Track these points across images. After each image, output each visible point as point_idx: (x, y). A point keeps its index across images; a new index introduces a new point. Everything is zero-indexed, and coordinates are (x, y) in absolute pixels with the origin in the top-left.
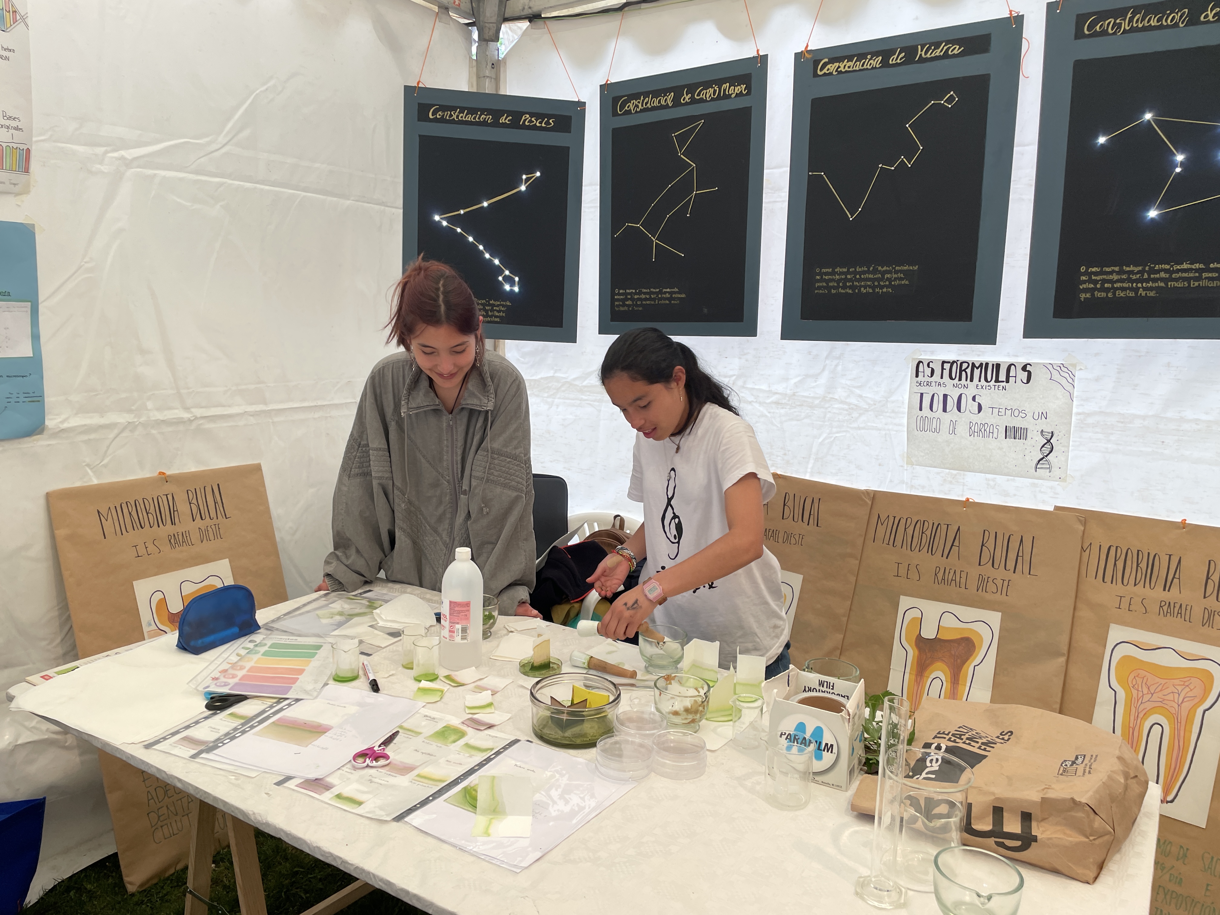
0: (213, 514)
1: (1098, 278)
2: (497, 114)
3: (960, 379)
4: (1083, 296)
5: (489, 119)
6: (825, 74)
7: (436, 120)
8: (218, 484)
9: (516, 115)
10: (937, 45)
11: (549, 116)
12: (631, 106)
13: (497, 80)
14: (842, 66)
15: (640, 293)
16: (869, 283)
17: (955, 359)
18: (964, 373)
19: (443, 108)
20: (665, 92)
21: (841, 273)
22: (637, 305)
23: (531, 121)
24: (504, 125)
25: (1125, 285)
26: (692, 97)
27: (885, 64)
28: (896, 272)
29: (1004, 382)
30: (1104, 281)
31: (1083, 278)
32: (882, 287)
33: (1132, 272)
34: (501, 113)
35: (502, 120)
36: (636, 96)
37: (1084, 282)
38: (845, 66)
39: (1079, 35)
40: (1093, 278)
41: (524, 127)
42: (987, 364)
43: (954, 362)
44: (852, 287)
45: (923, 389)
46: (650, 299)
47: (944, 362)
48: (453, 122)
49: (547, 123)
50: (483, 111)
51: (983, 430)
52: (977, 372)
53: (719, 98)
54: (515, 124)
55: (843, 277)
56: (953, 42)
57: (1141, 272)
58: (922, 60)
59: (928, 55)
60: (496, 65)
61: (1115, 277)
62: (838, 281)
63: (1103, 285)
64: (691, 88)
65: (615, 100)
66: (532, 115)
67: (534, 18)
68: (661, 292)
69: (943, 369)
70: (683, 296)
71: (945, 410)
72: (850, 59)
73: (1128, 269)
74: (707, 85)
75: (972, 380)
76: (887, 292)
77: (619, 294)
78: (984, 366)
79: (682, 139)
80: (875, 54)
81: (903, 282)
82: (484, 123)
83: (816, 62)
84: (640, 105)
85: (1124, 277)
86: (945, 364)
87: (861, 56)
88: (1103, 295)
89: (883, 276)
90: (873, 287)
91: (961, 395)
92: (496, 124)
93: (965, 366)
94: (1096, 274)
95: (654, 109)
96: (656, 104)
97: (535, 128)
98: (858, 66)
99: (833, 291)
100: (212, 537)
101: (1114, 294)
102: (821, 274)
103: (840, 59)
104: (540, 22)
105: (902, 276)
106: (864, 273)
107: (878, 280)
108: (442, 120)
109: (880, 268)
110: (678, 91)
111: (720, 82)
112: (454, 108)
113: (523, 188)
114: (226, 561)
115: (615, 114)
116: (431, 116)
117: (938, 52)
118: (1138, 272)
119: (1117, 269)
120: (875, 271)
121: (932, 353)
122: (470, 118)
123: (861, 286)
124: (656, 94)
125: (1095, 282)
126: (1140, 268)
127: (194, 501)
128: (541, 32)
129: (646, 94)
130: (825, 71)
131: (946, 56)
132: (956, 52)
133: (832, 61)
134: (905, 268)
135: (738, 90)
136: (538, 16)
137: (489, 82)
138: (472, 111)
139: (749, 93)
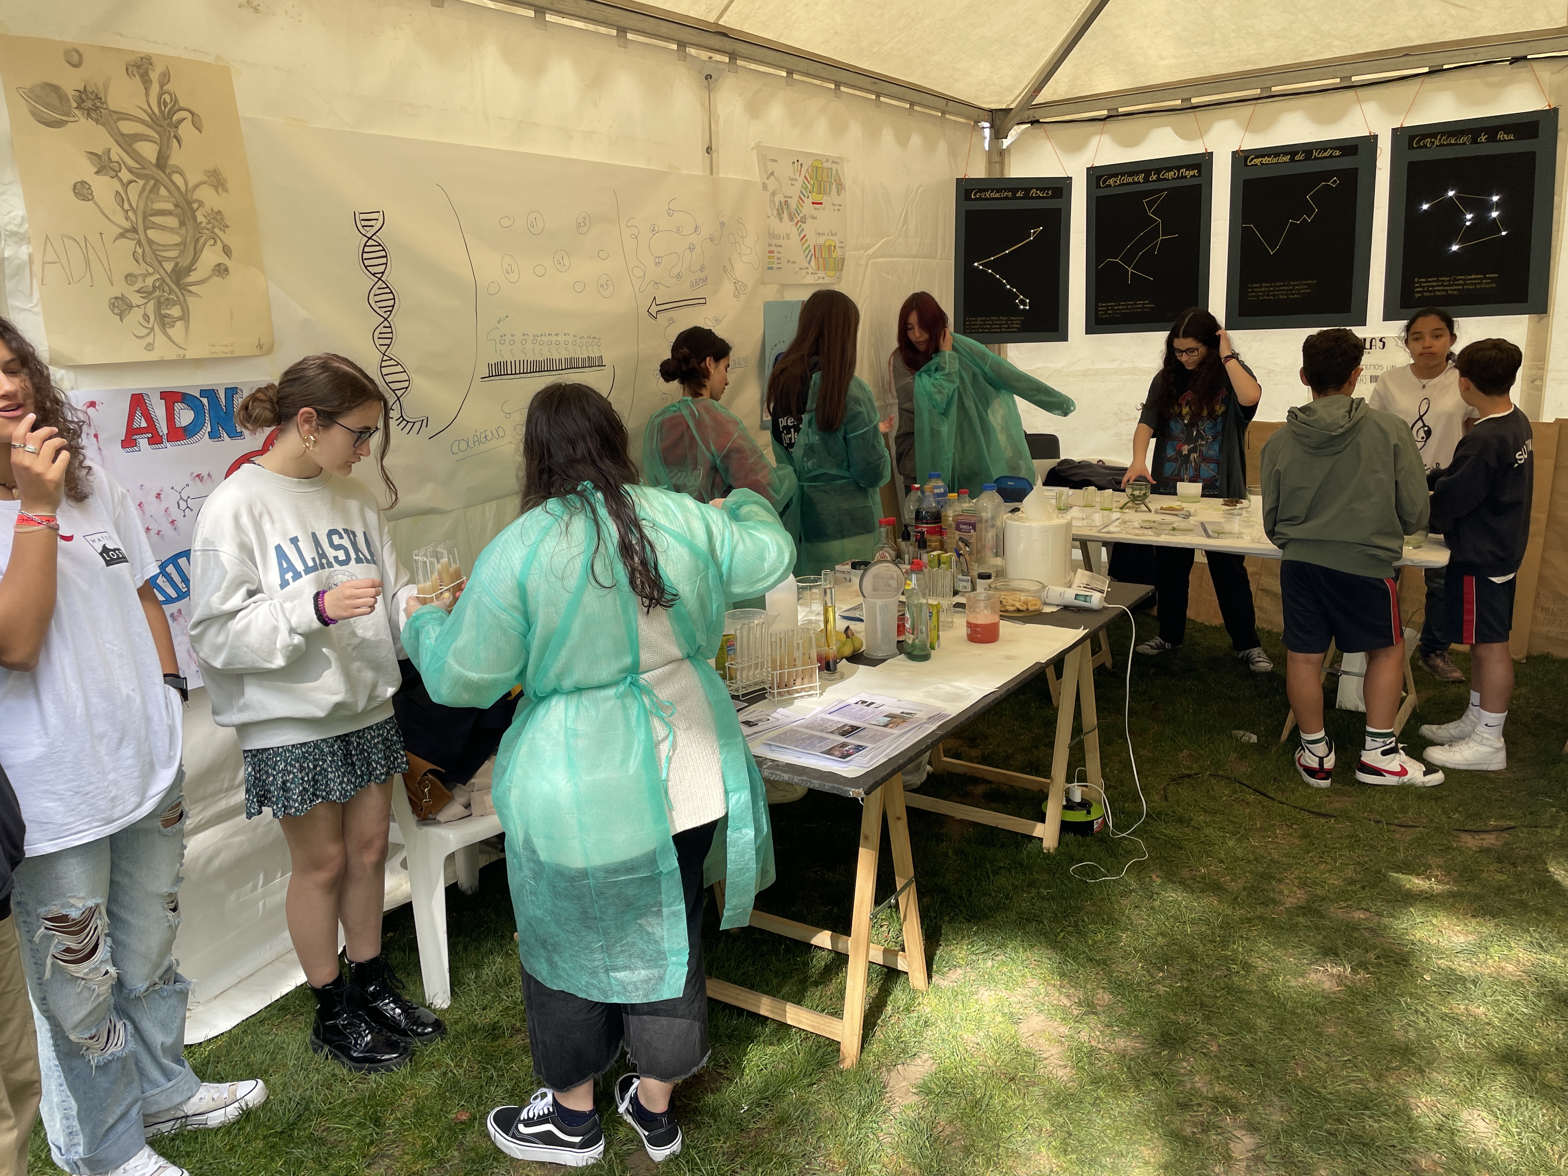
1: (1425, 285)
2: (1014, 191)
4: (1417, 295)
5: (1011, 194)
6: (1252, 165)
7: (976, 199)
9: (1027, 190)
10: (1327, 149)
11: (1049, 189)
12: (1111, 181)
13: (1002, 164)
14: (1264, 160)
15: (1119, 305)
16: (1285, 292)
19: (981, 191)
20: (1137, 173)
21: (1266, 287)
22: (1116, 313)
23: (1037, 193)
24: (1020, 198)
25: (1440, 288)
26: (1158, 177)
27: (1292, 160)
28: (1303, 285)
30: (1429, 286)
31: (1417, 285)
32: (1293, 294)
33: (1444, 281)
34: (1017, 190)
35: (1018, 195)
36: (1115, 175)
37: (1417, 287)
38: (1266, 160)
39: (1411, 147)
40: (1422, 285)
41: (1032, 198)
44: (1274, 295)
46: (1127, 309)
48: (987, 199)
49: (1047, 193)
50: (1007, 190)
53: (1178, 178)
54: (1026, 197)
55: (1267, 289)
56: (1335, 149)
57: (1449, 281)
58: (1316, 158)
59: (1320, 156)
60: (1002, 153)
61: (1434, 284)
62: (1264, 292)
63: (1428, 288)
64: (1158, 171)
65: (1099, 178)
66: (1037, 189)
67: (1035, 122)
68: (1135, 304)
70: (1153, 305)
72: (1269, 156)
73: (1442, 279)
74: (1169, 169)
76: (1298, 297)
77: (1102, 306)
79: (1150, 204)
80: (1285, 154)
81: (1307, 291)
82: (1007, 198)
83: (1246, 158)
84: (1119, 181)
85: (1440, 283)
87: (1277, 155)
88: (1428, 294)
89: (1294, 287)
90: (1288, 295)
92: (1014, 197)
94: (1424, 282)
95: (1129, 183)
96: (1131, 180)
97: (1039, 197)
98: (1275, 160)
99: (1260, 298)
101: (1434, 293)
102: (1251, 288)
103: (1263, 156)
104: (1037, 125)
105: (1306, 287)
106: (1280, 286)
107: (1290, 290)
109: (1292, 283)
110: (1148, 173)
112: (987, 190)
113: (1032, 239)
115: (1098, 186)
116: (972, 197)
117: (1326, 154)
118: (1447, 281)
119: (1435, 279)
120: (1289, 285)
122: (997, 195)
123: (1280, 294)
124: (1130, 174)
125: (1423, 287)
126: (1448, 279)
128: (1038, 131)
129: (1123, 175)
130: (1252, 162)
131: (1331, 156)
132: (1336, 154)
133: (1256, 157)
134: (1308, 282)
135: (1192, 173)
136: (1038, 122)
137: (997, 166)
138: (999, 191)
139: (1200, 175)
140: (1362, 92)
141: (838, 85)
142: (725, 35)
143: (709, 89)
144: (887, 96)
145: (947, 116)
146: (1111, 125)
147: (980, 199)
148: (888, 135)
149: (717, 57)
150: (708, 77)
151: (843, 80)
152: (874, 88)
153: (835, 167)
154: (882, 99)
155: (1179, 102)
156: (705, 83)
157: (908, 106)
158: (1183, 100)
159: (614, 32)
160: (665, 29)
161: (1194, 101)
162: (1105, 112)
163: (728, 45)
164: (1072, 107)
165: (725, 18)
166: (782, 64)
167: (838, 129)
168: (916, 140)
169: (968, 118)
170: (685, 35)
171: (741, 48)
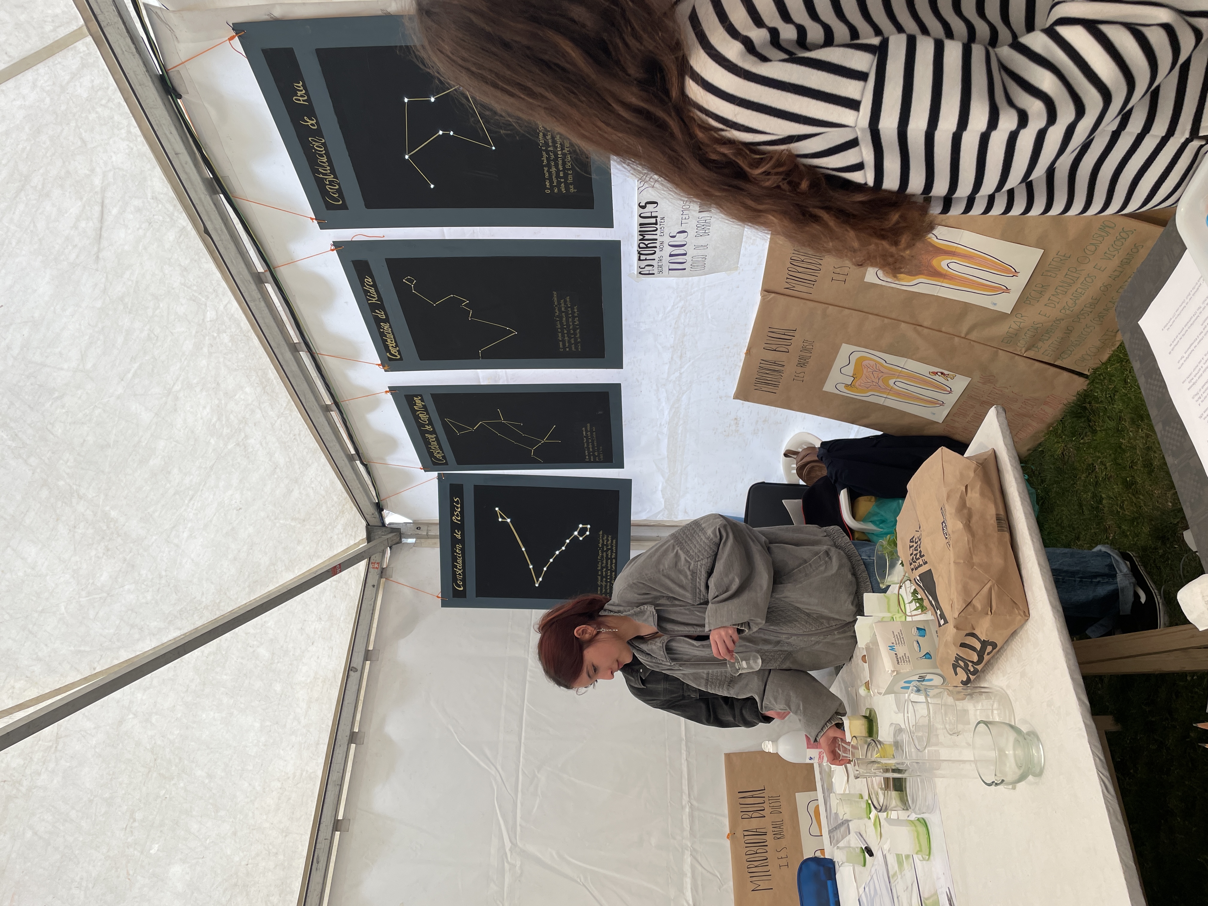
0: (760, 800)
1: (555, 181)
3: (656, 247)
4: (572, 190)
5: (459, 546)
6: (399, 354)
7: (464, 585)
8: (739, 792)
10: (366, 292)
11: (452, 501)
12: (438, 455)
14: (391, 345)
15: (588, 448)
16: (570, 320)
17: (637, 252)
18: (648, 246)
19: (455, 580)
20: (425, 440)
21: (563, 336)
22: (598, 448)
23: (457, 515)
24: (463, 535)
25: (560, 162)
26: (428, 425)
27: (386, 320)
28: (559, 304)
29: (656, 220)
30: (558, 176)
31: (556, 191)
32: (573, 312)
33: (548, 159)
34: (454, 538)
35: (459, 537)
36: (430, 453)
37: (560, 190)
38: (391, 343)
39: (344, 207)
40: (555, 184)
41: (462, 520)
42: (640, 231)
43: (639, 253)
44: (575, 329)
45: (665, 269)
46: (594, 441)
47: (639, 259)
48: (464, 573)
49: (457, 502)
50: (453, 552)
51: (703, 227)
52: (647, 237)
53: (426, 410)
54: (461, 527)
55: (566, 335)
56: (362, 284)
57: (548, 152)
58: (380, 298)
59: (376, 296)
61: (553, 170)
62: (570, 338)
63: (561, 178)
64: (420, 425)
65: (435, 463)
67: (379, 508)
68: (586, 437)
69: (646, 260)
70: (589, 425)
71: (685, 254)
72: (384, 341)
73: (545, 161)
74: (417, 418)
75: (656, 240)
76: (577, 308)
77: (590, 457)
78: (642, 233)
79: (460, 429)
80: (379, 327)
81: (568, 300)
82: (463, 550)
83: (390, 359)
84: (437, 451)
85: (553, 164)
86: (641, 259)
87: (382, 335)
88: (570, 176)
89: (564, 312)
90: (574, 317)
91: (669, 245)
92: (462, 541)
93: (642, 245)
94: (551, 182)
95: (439, 443)
96: (435, 443)
97: (462, 512)
98: (390, 335)
99: (579, 340)
100: (778, 804)
101: (569, 169)
102: (565, 349)
104: (382, 503)
105: (562, 301)
106: (561, 324)
107: (567, 315)
108: (464, 580)
109: (557, 314)
110: (423, 433)
111: (414, 411)
112: (454, 573)
113: (509, 520)
114: (797, 795)
115: (446, 463)
116: (462, 589)
117: (372, 290)
118: (548, 153)
119: (546, 169)
120: (560, 316)
121: (631, 266)
122: (460, 561)
123: (573, 324)
124: (427, 443)
125: (559, 183)
126: (544, 153)
127: (750, 814)
130: (396, 354)
131: (375, 286)
132: (370, 280)
133: (388, 351)
134: (555, 299)
135: (418, 401)
139: (421, 396)
155: (333, 414)
158: (331, 411)
161: (328, 402)
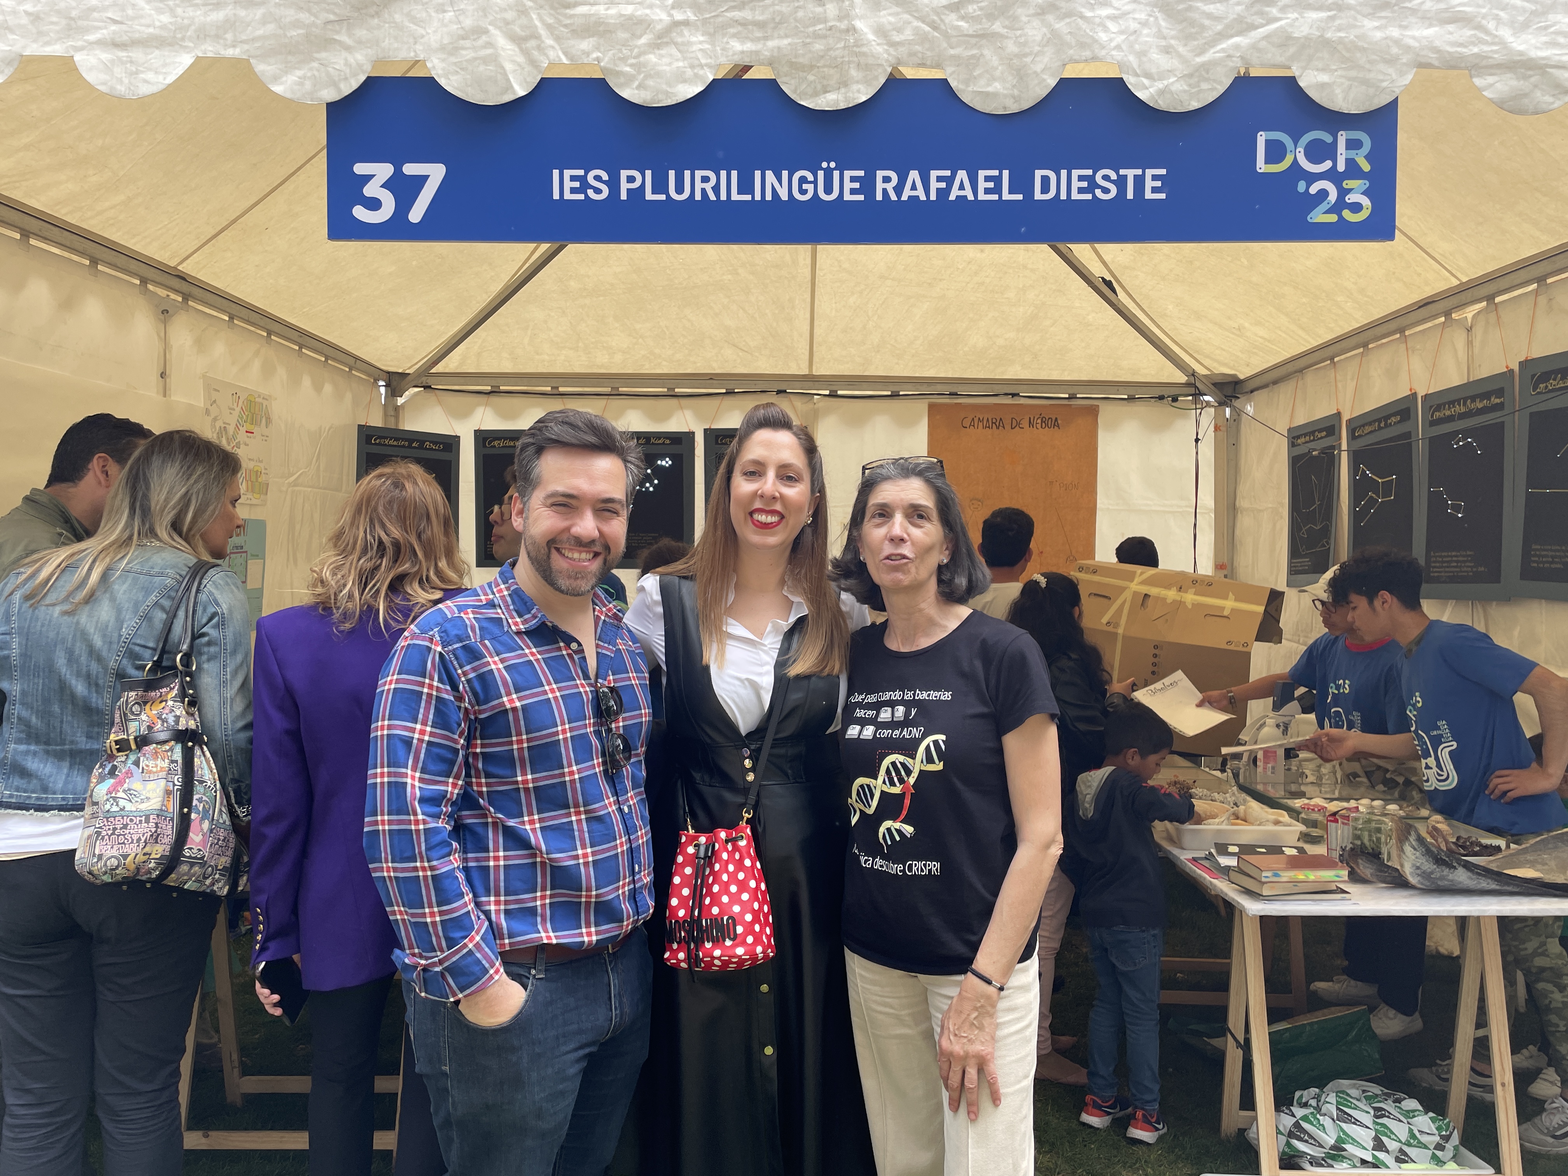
2: (411, 441)
9: (422, 443)
10: (660, 438)
11: (438, 443)
12: (496, 443)
13: (397, 417)
23: (430, 446)
24: (415, 447)
35: (414, 445)
36: (499, 439)
39: (717, 443)
41: (426, 449)
49: (439, 447)
54: (421, 447)
56: (667, 438)
58: (653, 444)
60: (397, 409)
65: (485, 440)
66: (431, 442)
67: (427, 387)
82: (403, 446)
92: (410, 446)
97: (432, 449)
104: (433, 390)
115: (484, 446)
116: (374, 442)
117: (660, 442)
122: (395, 443)
128: (430, 395)
129: (505, 439)
131: (664, 443)
132: (667, 442)
136: (430, 387)
137: (393, 419)
138: (396, 439)
140: (684, 401)
141: (269, 333)
142: (184, 279)
143: (165, 322)
144: (308, 348)
145: (353, 372)
146: (494, 399)
147: (379, 444)
148: (307, 382)
149: (173, 296)
150: (165, 312)
151: (276, 331)
152: (300, 340)
153: (265, 403)
154: (303, 350)
155: (549, 389)
156: (162, 317)
157: (323, 359)
158: (552, 388)
159: (87, 262)
160: (133, 266)
161: (561, 389)
162: (489, 388)
163: (184, 287)
164: (462, 380)
165: (184, 265)
166: (228, 310)
167: (268, 371)
168: (328, 388)
169: (369, 375)
170: (150, 273)
171: (196, 291)
